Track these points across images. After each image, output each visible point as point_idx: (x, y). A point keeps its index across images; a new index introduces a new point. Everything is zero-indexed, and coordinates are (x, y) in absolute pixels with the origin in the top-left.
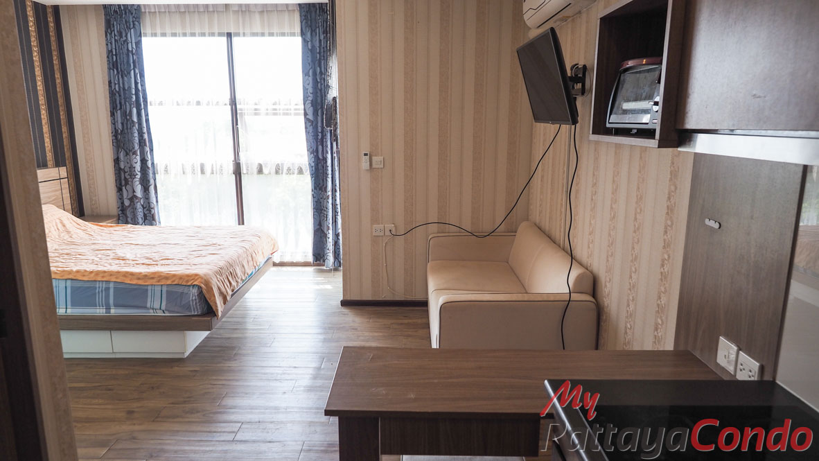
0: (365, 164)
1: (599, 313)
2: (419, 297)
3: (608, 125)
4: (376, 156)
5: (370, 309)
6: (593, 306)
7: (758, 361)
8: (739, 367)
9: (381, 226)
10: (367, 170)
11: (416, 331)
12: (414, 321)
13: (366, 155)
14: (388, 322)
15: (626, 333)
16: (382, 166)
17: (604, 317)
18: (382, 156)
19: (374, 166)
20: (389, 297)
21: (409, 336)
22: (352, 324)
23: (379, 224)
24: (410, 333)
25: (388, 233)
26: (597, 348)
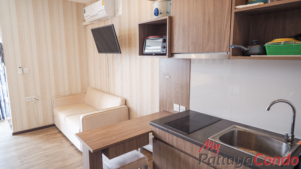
0: (20, 71)
1: (129, 110)
2: (50, 123)
3: (144, 53)
4: (25, 68)
5: (30, 133)
6: (127, 108)
7: (185, 106)
8: (180, 109)
9: (30, 97)
10: (21, 74)
11: (56, 135)
12: (53, 132)
13: (20, 68)
14: (42, 135)
15: (140, 113)
16: (28, 72)
17: (131, 111)
18: (28, 68)
19: (24, 72)
20: (37, 126)
21: (54, 138)
22: (24, 141)
23: (29, 96)
24: (54, 137)
25: (34, 99)
26: (129, 119)
